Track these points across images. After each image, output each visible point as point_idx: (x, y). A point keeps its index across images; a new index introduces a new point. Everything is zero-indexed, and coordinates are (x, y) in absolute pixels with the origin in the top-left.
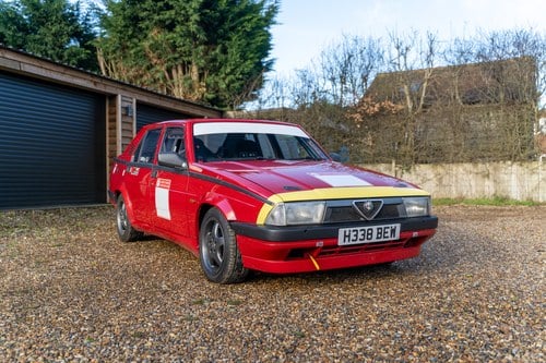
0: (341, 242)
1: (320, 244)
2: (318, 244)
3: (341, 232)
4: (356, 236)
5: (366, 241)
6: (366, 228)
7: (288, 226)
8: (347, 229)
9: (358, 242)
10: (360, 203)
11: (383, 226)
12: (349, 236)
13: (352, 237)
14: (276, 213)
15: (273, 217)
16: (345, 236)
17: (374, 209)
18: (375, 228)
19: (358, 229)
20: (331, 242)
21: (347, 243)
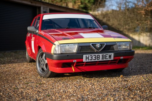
0: (84, 60)
1: (75, 61)
2: (74, 61)
3: (84, 56)
4: (92, 58)
5: (96, 60)
6: (96, 55)
7: (61, 54)
8: (87, 55)
9: (93, 60)
10: (94, 44)
11: (105, 54)
12: (88, 58)
13: (90, 58)
14: (57, 49)
15: (55, 50)
16: (86, 58)
17: (101, 47)
18: (101, 55)
19: (93, 55)
20: (80, 60)
21: (87, 61)
